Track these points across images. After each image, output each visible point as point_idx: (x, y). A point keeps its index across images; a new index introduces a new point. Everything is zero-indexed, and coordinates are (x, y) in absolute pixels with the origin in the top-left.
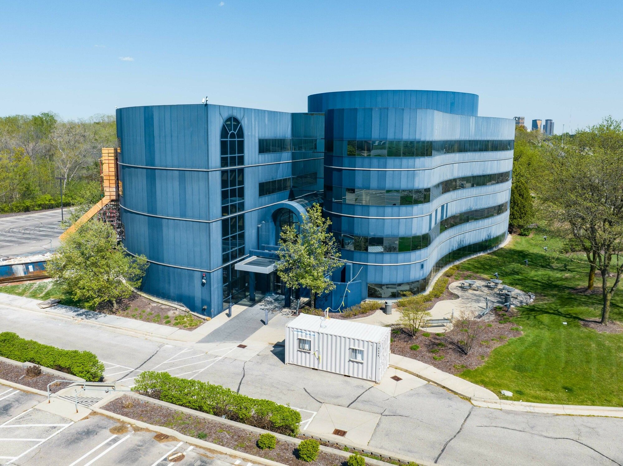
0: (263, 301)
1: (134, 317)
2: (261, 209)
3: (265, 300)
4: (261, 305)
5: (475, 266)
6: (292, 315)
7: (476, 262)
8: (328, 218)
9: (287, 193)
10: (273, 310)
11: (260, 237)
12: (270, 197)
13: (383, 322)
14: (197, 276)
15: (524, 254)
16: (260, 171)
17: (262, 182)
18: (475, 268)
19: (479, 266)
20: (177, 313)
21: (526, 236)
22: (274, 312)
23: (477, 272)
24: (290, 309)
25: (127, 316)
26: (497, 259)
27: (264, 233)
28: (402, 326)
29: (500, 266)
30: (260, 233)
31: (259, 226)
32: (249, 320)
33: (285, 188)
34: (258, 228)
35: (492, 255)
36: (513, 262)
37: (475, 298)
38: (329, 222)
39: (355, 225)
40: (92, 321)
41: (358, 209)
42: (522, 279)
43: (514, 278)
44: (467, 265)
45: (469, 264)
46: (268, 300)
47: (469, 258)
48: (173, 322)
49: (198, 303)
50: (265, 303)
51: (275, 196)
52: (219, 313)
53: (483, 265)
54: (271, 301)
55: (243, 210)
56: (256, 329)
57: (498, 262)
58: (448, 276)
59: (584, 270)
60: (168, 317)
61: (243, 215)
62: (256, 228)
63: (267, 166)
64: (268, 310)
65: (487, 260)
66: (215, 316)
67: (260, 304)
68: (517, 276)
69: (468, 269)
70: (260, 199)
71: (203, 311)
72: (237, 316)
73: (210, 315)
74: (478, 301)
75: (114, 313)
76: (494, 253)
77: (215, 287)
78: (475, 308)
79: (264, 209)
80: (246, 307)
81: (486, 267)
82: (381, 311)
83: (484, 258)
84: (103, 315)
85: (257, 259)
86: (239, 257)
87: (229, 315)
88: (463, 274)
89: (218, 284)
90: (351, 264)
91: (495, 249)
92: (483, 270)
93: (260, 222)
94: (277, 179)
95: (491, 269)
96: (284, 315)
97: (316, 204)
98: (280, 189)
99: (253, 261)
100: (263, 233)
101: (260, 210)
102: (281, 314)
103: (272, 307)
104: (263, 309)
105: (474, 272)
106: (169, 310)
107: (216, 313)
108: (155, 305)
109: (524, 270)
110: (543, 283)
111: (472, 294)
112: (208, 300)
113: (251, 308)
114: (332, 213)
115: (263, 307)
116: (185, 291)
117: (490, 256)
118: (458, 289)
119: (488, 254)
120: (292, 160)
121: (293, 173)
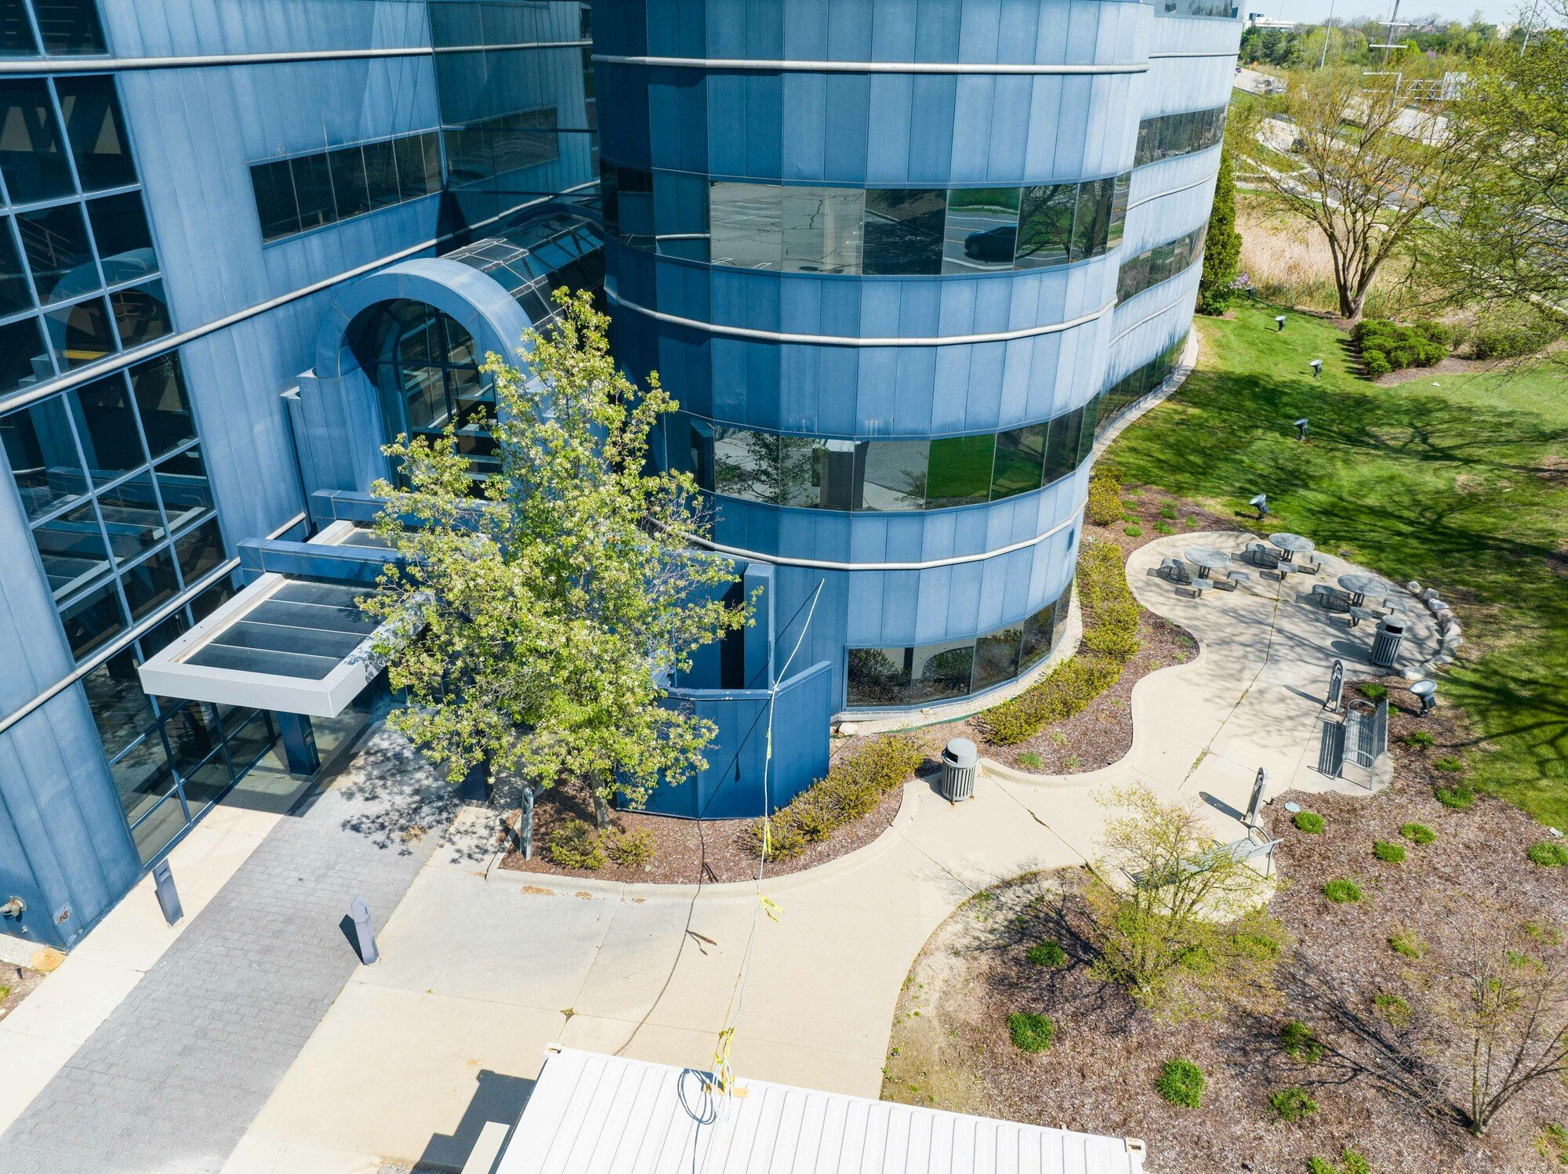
0: (360, 761)
2: (290, 306)
3: (368, 753)
4: (350, 795)
5: (1160, 461)
6: (504, 864)
7: (1150, 440)
9: (427, 207)
10: (406, 824)
11: (302, 449)
12: (332, 237)
15: (1265, 389)
16: (246, 100)
17: (269, 159)
18: (1162, 468)
19: (1168, 456)
21: (1220, 313)
22: (413, 845)
23: (1179, 489)
24: (492, 805)
26: (1207, 420)
27: (320, 431)
29: (1228, 448)
30: (299, 429)
31: (291, 394)
32: (277, 934)
33: (412, 186)
34: (286, 405)
35: (1180, 401)
36: (1256, 427)
37: (1247, 634)
39: (784, 383)
41: (801, 298)
42: (1334, 505)
43: (1308, 506)
44: (1131, 459)
45: (1133, 450)
46: (385, 745)
47: (1121, 425)
50: (369, 777)
51: (363, 227)
52: (113, 898)
53: (1178, 448)
54: (398, 756)
55: (167, 328)
56: (314, 1009)
57: (1212, 431)
58: (1103, 524)
59: (1504, 456)
61: (173, 354)
62: (276, 408)
63: (287, 67)
64: (383, 827)
65: (1178, 424)
66: (85, 927)
67: (343, 782)
68: (1310, 495)
69: (1145, 479)
70: (275, 255)
71: (11, 922)
72: (218, 906)
74: (1267, 654)
76: (1181, 394)
78: (1282, 700)
79: (309, 301)
80: (266, 822)
81: (1191, 458)
82: (924, 785)
83: (1166, 421)
88: (1142, 504)
90: (768, 572)
91: (1179, 378)
92: (1192, 474)
93: (288, 373)
94: (362, 142)
95: (1211, 467)
96: (465, 861)
98: (382, 194)
99: (262, 613)
100: (316, 430)
101: (281, 313)
102: (449, 851)
103: (402, 798)
104: (356, 828)
105: (1168, 490)
107: (89, 911)
109: (1308, 462)
110: (1411, 523)
111: (1225, 612)
112: (14, 868)
113: (294, 819)
114: (659, 315)
115: (358, 808)
117: (1179, 408)
118: (1158, 586)
119: (1170, 398)
120: (435, 44)
121: (446, 115)
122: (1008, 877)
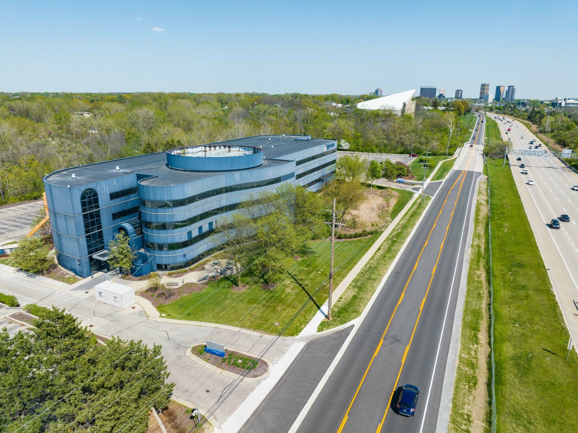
1: (51, 277)
6: (120, 278)
10: (114, 275)
14: (76, 260)
16: (112, 209)
17: (114, 213)
20: (69, 276)
25: (48, 277)
31: (112, 233)
32: (99, 280)
39: (149, 238)
40: (32, 280)
41: (149, 231)
48: (66, 280)
49: (78, 272)
50: (114, 271)
55: (101, 229)
58: (214, 257)
60: (64, 278)
61: (101, 231)
66: (86, 278)
67: (111, 271)
70: (113, 221)
71: (80, 276)
72: (96, 278)
73: (83, 278)
75: (43, 275)
77: (85, 265)
78: (204, 276)
80: (104, 273)
84: (38, 276)
85: (106, 252)
86: (97, 251)
87: (92, 277)
89: (87, 264)
90: (149, 255)
94: (127, 209)
101: (112, 227)
104: (110, 275)
106: (66, 274)
107: (86, 276)
108: (62, 272)
111: (214, 268)
112: (81, 271)
115: (112, 273)
116: (73, 266)
118: (211, 265)
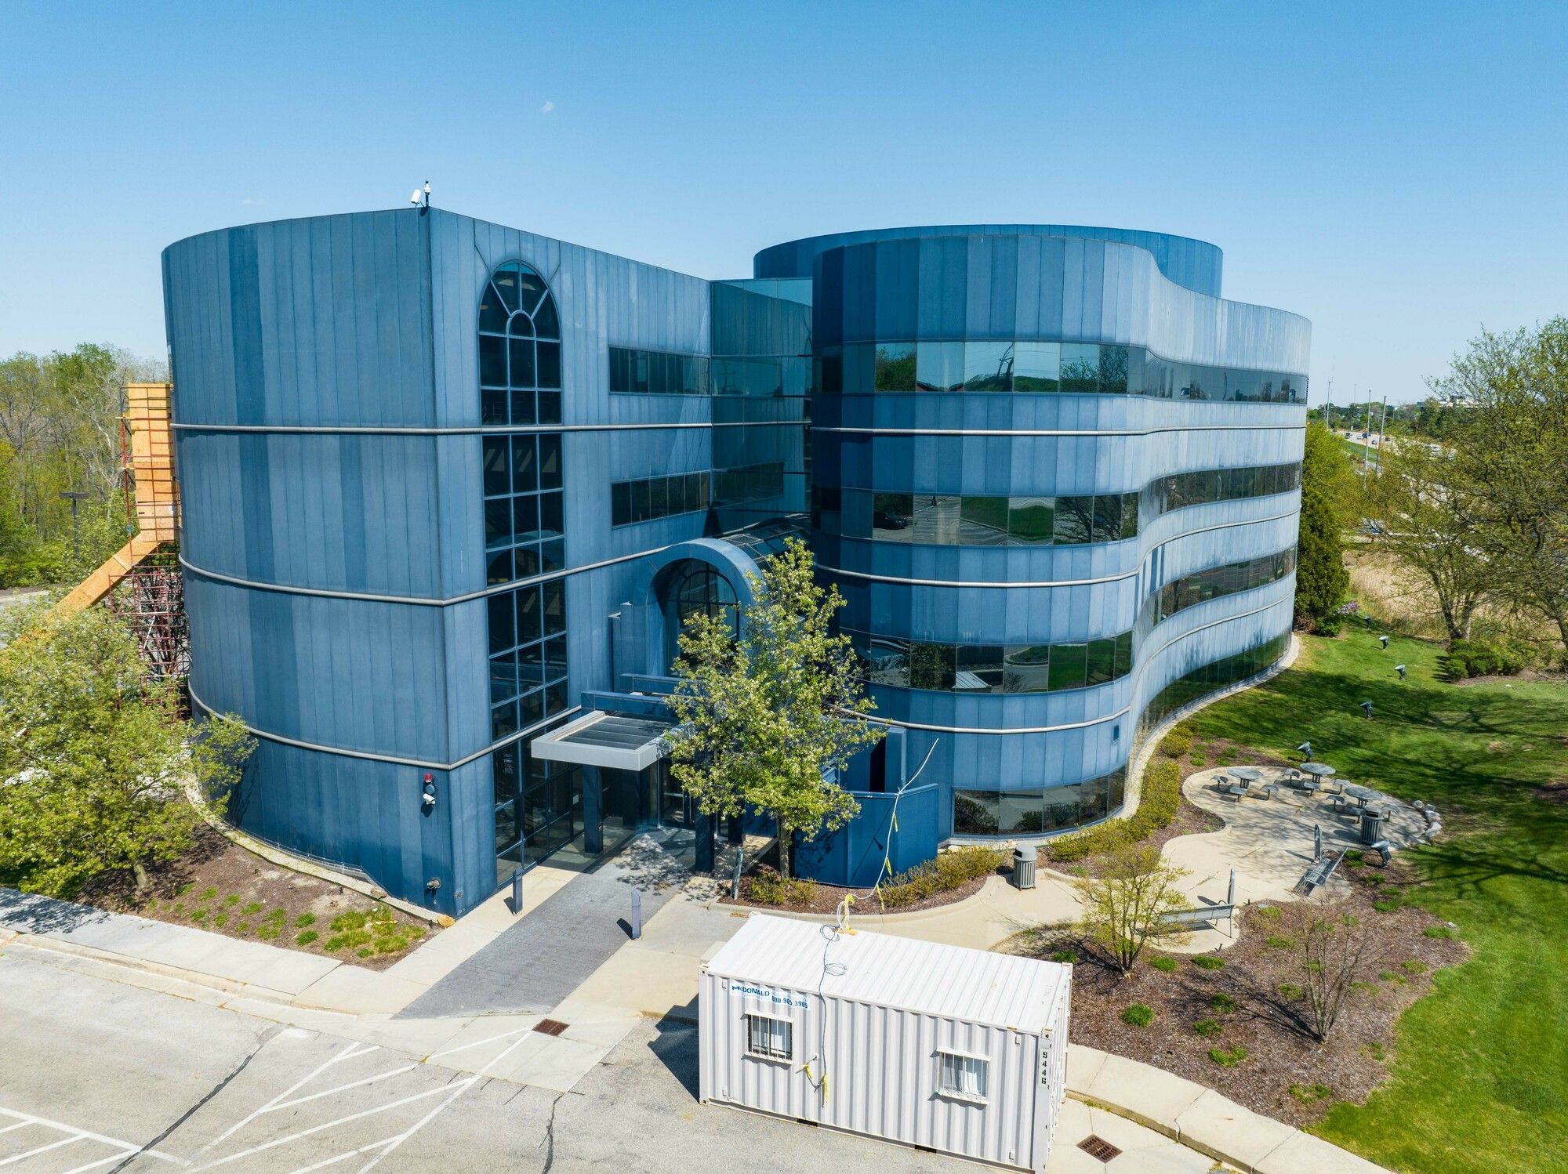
0: (628, 851)
1: (199, 920)
2: (620, 565)
3: (633, 848)
4: (622, 867)
5: (1237, 724)
6: (720, 901)
7: (1232, 711)
8: (835, 585)
9: (699, 516)
10: (659, 881)
11: (616, 649)
12: (646, 528)
13: (1014, 917)
14: (407, 781)
15: (1349, 685)
16: (615, 448)
17: (621, 481)
18: (1237, 729)
19: (1245, 721)
20: (343, 902)
21: (1333, 635)
22: (662, 891)
23: (1247, 742)
24: (713, 876)
25: (176, 918)
26: (1287, 702)
27: (629, 638)
28: (1079, 933)
29: (1300, 720)
30: (617, 637)
31: (615, 616)
32: (579, 923)
33: (693, 504)
34: (611, 622)
35: (1268, 689)
36: (1331, 709)
37: (1268, 823)
38: (836, 601)
39: (914, 609)
40: (53, 942)
41: (924, 558)
42: (1375, 757)
43: (1352, 757)
44: (1212, 722)
45: (1217, 717)
46: (644, 845)
47: (1211, 700)
48: (326, 936)
49: (412, 868)
50: (634, 859)
51: (663, 525)
52: (482, 898)
53: (1255, 718)
54: (653, 851)
55: (560, 566)
56: (603, 954)
57: (1289, 709)
58: (1174, 756)
60: (310, 920)
61: (561, 581)
62: (605, 622)
63: (636, 432)
64: (643, 882)
65: (1260, 703)
66: (468, 909)
67: (617, 860)
68: (1358, 751)
69: (1220, 733)
70: (617, 534)
71: (428, 898)
72: (541, 910)
73: (452, 909)
74: (1281, 834)
75: (136, 907)
76: (1272, 684)
77: (465, 816)
78: (1281, 857)
79: (630, 564)
80: (570, 875)
81: (1265, 724)
82: (1000, 880)
83: (1251, 700)
84: (98, 913)
85: (605, 721)
86: (549, 715)
87: (514, 905)
88: (1212, 748)
89: (477, 805)
90: (903, 731)
91: (1271, 674)
92: (1261, 733)
93: (615, 603)
94: (668, 475)
95: (1279, 731)
96: (695, 901)
97: (794, 542)
99: (594, 727)
100: (627, 638)
101: (615, 567)
102: (684, 895)
103: (656, 870)
104: (626, 881)
105: (1237, 741)
106: (316, 893)
107: (470, 899)
108: (273, 875)
109: (1368, 732)
110: (1438, 769)
111: (1256, 811)
112: (442, 857)
113: (587, 876)
114: (841, 571)
115: (626, 872)
116: (371, 829)
117: (1266, 693)
118: (1208, 794)
119: (1259, 687)
120: (713, 422)
121: (717, 461)
122: (1049, 924)
